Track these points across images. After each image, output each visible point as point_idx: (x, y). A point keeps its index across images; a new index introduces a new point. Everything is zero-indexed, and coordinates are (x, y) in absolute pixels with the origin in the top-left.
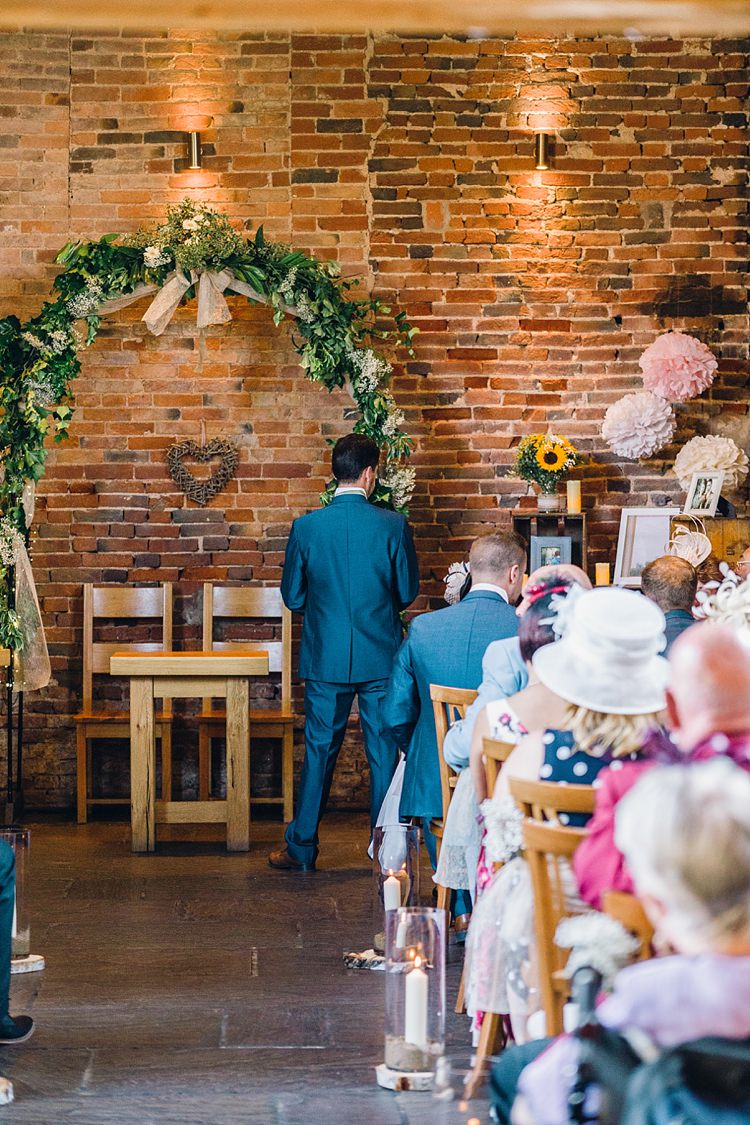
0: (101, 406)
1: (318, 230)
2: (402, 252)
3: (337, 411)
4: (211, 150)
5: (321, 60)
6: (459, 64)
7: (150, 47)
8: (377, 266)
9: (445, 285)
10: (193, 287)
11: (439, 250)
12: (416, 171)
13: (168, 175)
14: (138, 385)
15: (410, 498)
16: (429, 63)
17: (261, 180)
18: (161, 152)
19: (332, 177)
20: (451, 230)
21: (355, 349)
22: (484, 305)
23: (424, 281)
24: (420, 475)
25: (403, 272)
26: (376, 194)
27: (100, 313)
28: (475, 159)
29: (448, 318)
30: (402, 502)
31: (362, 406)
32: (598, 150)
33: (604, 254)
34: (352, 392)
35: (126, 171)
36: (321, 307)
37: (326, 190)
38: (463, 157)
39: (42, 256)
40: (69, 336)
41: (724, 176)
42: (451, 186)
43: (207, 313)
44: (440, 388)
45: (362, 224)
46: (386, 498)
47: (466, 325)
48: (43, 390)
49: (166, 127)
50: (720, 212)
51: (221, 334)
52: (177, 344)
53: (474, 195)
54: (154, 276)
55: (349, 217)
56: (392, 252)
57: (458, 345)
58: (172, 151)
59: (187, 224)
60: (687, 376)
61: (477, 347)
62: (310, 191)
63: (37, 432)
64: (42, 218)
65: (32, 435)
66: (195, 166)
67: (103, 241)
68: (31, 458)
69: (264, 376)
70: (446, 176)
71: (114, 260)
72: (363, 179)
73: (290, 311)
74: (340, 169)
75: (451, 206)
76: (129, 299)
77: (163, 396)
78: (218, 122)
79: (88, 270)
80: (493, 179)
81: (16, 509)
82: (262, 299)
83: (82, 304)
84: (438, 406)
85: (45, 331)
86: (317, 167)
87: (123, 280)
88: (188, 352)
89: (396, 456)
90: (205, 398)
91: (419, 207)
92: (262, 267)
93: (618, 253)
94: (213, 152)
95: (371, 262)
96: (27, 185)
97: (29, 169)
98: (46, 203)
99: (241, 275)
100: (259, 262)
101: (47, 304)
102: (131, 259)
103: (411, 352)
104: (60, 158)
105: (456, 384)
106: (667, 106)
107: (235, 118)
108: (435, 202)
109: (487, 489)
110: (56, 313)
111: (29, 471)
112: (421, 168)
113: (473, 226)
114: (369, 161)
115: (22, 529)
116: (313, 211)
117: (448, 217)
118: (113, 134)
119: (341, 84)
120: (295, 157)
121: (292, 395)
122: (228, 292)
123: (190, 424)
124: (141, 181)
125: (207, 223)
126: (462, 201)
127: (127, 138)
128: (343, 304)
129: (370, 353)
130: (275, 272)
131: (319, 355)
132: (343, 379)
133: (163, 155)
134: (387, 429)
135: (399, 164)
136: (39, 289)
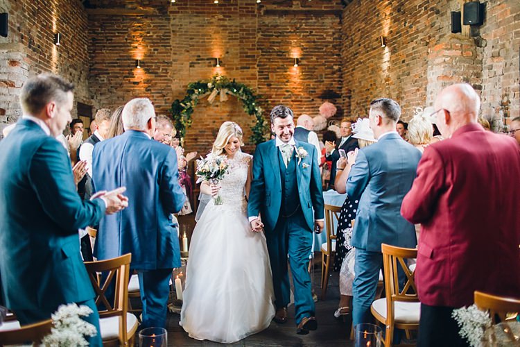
1: (246, 80)
2: (265, 85)
5: (246, 42)
6: (277, 42)
7: (208, 39)
8: (259, 88)
9: (274, 92)
10: (219, 92)
11: (273, 84)
12: (267, 67)
13: (212, 68)
14: (206, 115)
16: (270, 42)
17: (233, 69)
18: (210, 63)
19: (249, 68)
20: (275, 80)
21: (256, 106)
22: (283, 97)
23: (270, 91)
25: (265, 89)
26: (259, 72)
27: (198, 99)
28: (281, 64)
29: (275, 100)
31: (258, 119)
32: (308, 62)
33: (309, 85)
34: (255, 116)
35: (202, 67)
36: (248, 97)
37: (247, 71)
38: (278, 63)
39: (183, 87)
40: (191, 104)
41: (336, 68)
42: (275, 70)
43: (222, 98)
45: (256, 79)
47: (279, 101)
48: (185, 116)
49: (211, 57)
50: (335, 76)
51: (224, 103)
52: (214, 106)
53: (280, 72)
54: (210, 90)
55: (253, 77)
56: (263, 85)
58: (213, 63)
59: (217, 78)
60: (330, 112)
62: (244, 71)
63: (184, 126)
64: (183, 78)
66: (218, 66)
67: (198, 82)
69: (234, 113)
70: (274, 68)
72: (256, 69)
73: (241, 98)
74: (250, 66)
75: (276, 75)
76: (204, 95)
77: (211, 118)
78: (223, 56)
79: (195, 88)
80: (285, 68)
82: (235, 95)
83: (194, 97)
85: (185, 103)
86: (245, 66)
87: (203, 91)
88: (217, 108)
90: (221, 118)
91: (268, 75)
93: (313, 85)
94: (222, 62)
96: (180, 70)
97: (180, 67)
98: (184, 74)
99: (230, 90)
100: (234, 87)
101: (185, 97)
102: (205, 86)
103: (269, 107)
104: (187, 64)
106: (323, 52)
107: (227, 55)
108: (272, 74)
110: (188, 98)
112: (269, 66)
113: (281, 79)
114: (257, 65)
116: (245, 76)
117: (275, 77)
118: (199, 59)
119: (251, 47)
120: (240, 64)
122: (227, 94)
124: (205, 69)
125: (222, 78)
126: (278, 73)
127: (202, 59)
128: (253, 96)
129: (259, 107)
130: (238, 89)
131: (248, 107)
132: (253, 113)
134: (264, 124)
135: (264, 65)
136: (183, 94)
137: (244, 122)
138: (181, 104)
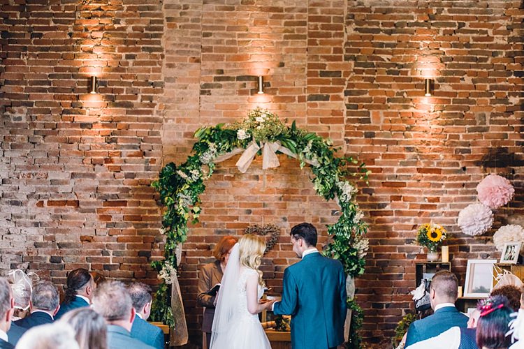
0: (213, 208)
1: (320, 124)
2: (361, 135)
3: (328, 211)
4: (269, 85)
5: (322, 42)
6: (388, 45)
7: (240, 36)
8: (348, 141)
9: (381, 151)
10: (261, 149)
11: (378, 134)
12: (367, 96)
13: (248, 96)
14: (231, 197)
15: (366, 254)
16: (374, 45)
17: (293, 99)
18: (244, 85)
19: (327, 98)
20: (384, 124)
21: (340, 181)
22: (400, 161)
23: (371, 149)
24: (371, 243)
25: (361, 144)
26: (348, 107)
27: (215, 162)
28: (396, 91)
29: (382, 167)
30: (362, 256)
31: (343, 208)
32: (454, 87)
33: (457, 137)
34: (338, 202)
35: (227, 94)
36: (324, 160)
37: (323, 104)
38: (390, 90)
39: (186, 135)
40: (200, 172)
41: (514, 100)
42: (384, 103)
43: (268, 162)
44: (379, 201)
45: (341, 121)
46: (355, 254)
47: (391, 170)
48: (187, 199)
49: (247, 74)
50: (512, 117)
51: (272, 173)
52: (250, 177)
53: (395, 108)
54: (242, 144)
55: (335, 117)
56: (356, 134)
57: (387, 180)
58: (250, 85)
59: (258, 119)
60: (500, 195)
61: (396, 181)
62: (316, 105)
63: (183, 219)
64: (186, 117)
65: (181, 220)
66: (261, 92)
67: (218, 127)
68: (180, 232)
69: (293, 194)
70: (382, 98)
71: (223, 136)
72: (342, 100)
73: (308, 161)
74: (331, 94)
75: (384, 113)
76: (229, 155)
77: (244, 203)
78: (272, 72)
79: (210, 141)
80: (405, 100)
81: (172, 257)
82: (294, 156)
83: (206, 157)
84: (377, 210)
85: (189, 170)
86: (319, 94)
87: (227, 146)
88: (256, 182)
89: (360, 233)
90: (264, 204)
91: (369, 113)
92: (295, 140)
93: (465, 137)
94: (270, 86)
95: (345, 139)
96: (179, 100)
97: (181, 93)
98: (188, 109)
99: (285, 144)
100: (293, 138)
101: (189, 157)
102: (231, 136)
103: (367, 183)
104: (195, 88)
105: (386, 199)
106: (487, 67)
107: (280, 70)
108: (376, 111)
109: (401, 250)
110: (194, 161)
111: (179, 238)
112: (370, 95)
113: (395, 123)
114: (345, 91)
115: (175, 267)
116: (318, 114)
117: (383, 118)
118: (221, 77)
119: (332, 54)
120: (309, 89)
121: (306, 203)
122: (278, 152)
123: (256, 217)
124: (235, 99)
125: (268, 119)
126: (389, 110)
127: (228, 78)
128: (334, 159)
129: (347, 182)
130: (301, 143)
131: (323, 183)
132: (334, 195)
133: (245, 87)
134: (355, 220)
135: (359, 93)
136: (185, 150)
137: (313, 213)
138: (180, 172)
